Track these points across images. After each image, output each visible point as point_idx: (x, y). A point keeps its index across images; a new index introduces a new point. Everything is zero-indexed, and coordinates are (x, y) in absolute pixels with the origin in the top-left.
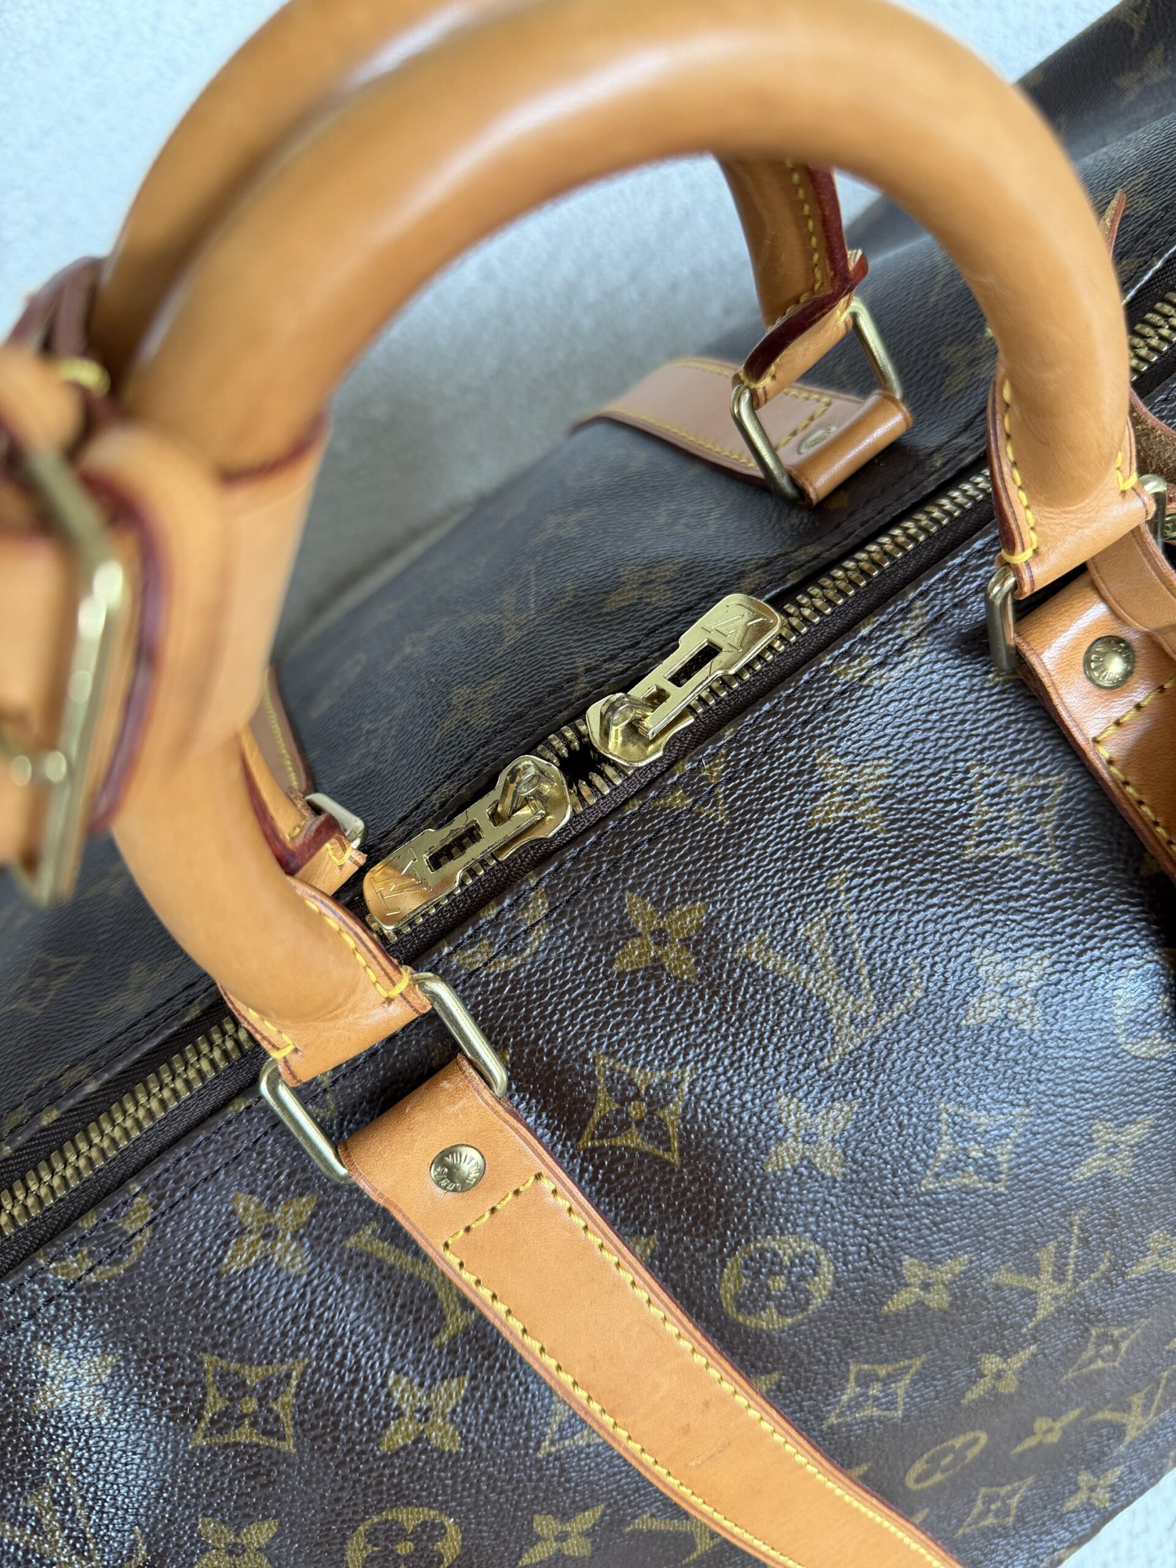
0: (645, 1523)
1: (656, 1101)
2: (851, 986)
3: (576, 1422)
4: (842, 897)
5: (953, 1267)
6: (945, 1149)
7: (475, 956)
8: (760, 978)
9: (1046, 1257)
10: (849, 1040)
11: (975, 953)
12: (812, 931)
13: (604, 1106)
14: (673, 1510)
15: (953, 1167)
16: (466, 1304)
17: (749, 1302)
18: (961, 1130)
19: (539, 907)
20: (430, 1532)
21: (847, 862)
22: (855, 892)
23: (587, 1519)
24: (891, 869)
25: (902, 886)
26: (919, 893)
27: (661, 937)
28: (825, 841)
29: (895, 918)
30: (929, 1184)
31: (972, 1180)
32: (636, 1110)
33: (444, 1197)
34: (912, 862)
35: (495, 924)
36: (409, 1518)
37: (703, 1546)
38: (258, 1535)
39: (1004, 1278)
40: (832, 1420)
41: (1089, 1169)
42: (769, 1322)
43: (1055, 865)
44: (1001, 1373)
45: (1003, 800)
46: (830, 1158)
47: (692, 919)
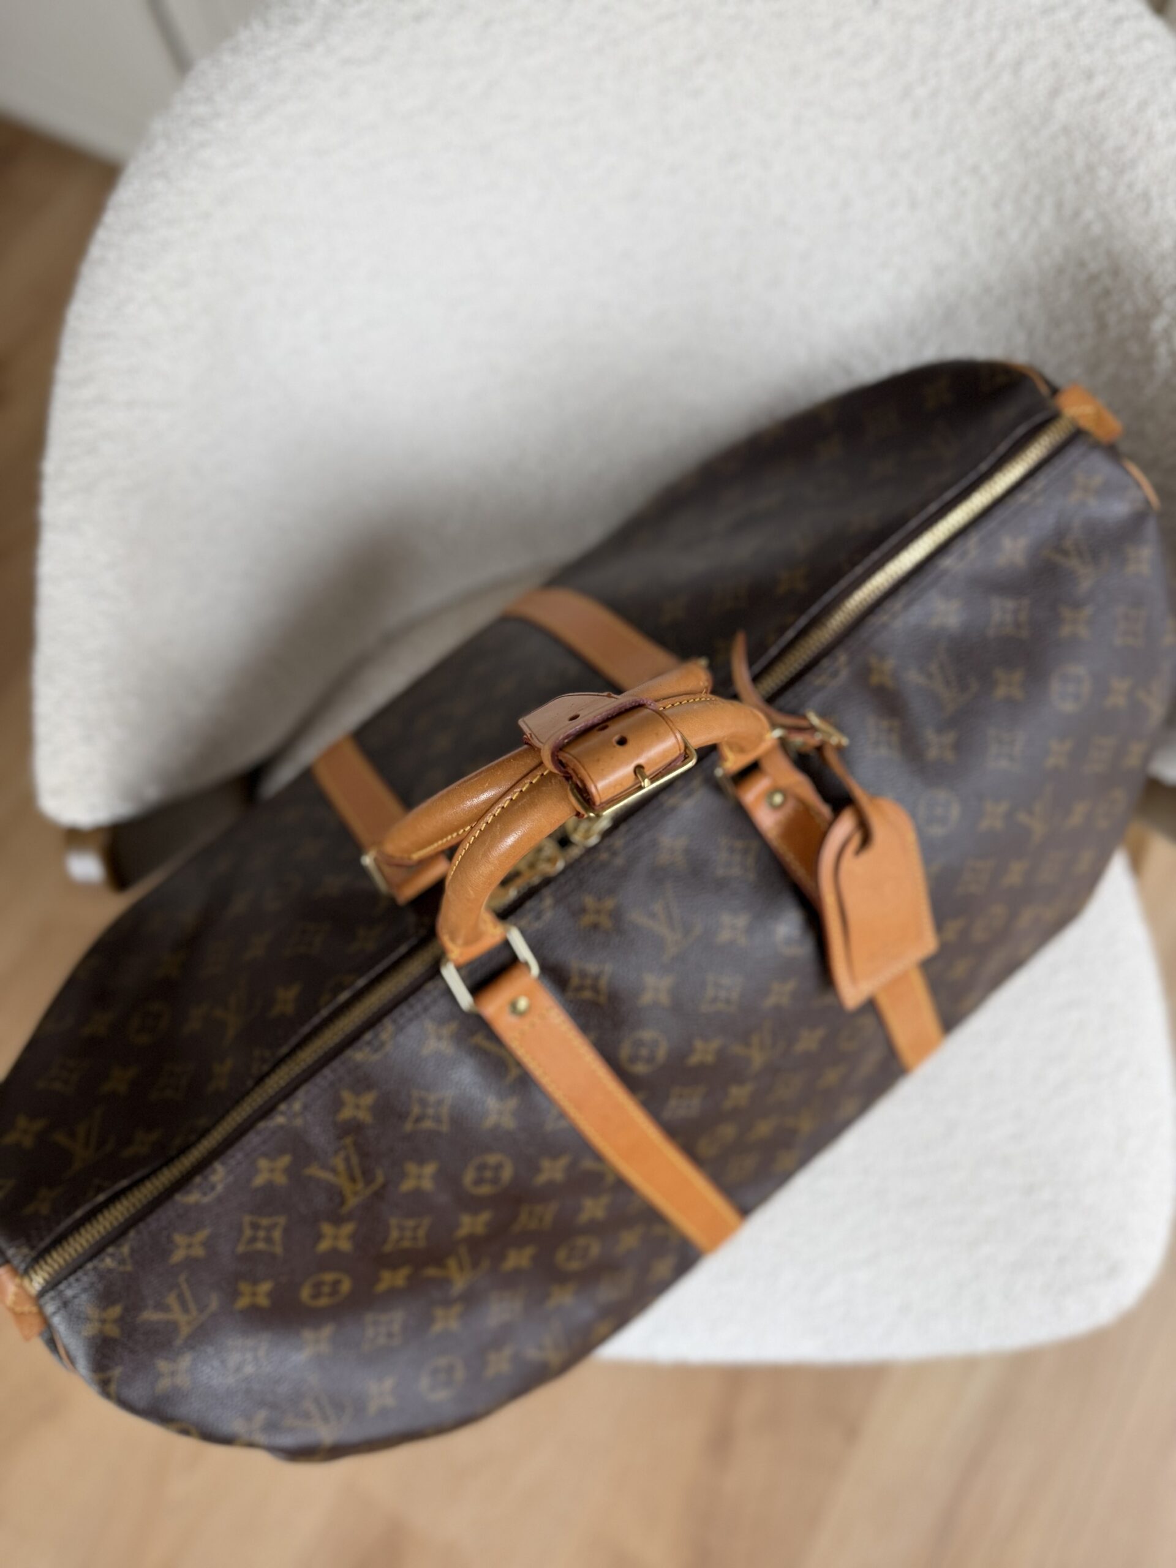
0: (588, 1164)
1: (597, 978)
2: (672, 928)
3: (562, 1115)
4: (667, 891)
5: (716, 1044)
6: (710, 993)
7: (526, 918)
8: (636, 927)
9: (755, 1039)
10: (671, 950)
12: (657, 907)
13: (575, 981)
14: (598, 1157)
15: (715, 1000)
16: (519, 1064)
17: (634, 1059)
18: (717, 986)
19: (549, 902)
20: (498, 1167)
21: (670, 877)
22: (672, 890)
23: (563, 1162)
25: (694, 890)
26: (699, 893)
27: (598, 912)
29: (687, 899)
30: (704, 1007)
31: (721, 1006)
32: (588, 982)
33: (512, 1020)
34: (695, 876)
35: (532, 908)
36: (492, 1159)
37: (610, 1179)
38: (430, 1169)
39: (737, 1049)
40: (667, 1115)
41: (770, 1001)
42: (640, 1069)
43: (752, 876)
44: (739, 1094)
45: (732, 850)
46: (664, 999)
47: (609, 903)
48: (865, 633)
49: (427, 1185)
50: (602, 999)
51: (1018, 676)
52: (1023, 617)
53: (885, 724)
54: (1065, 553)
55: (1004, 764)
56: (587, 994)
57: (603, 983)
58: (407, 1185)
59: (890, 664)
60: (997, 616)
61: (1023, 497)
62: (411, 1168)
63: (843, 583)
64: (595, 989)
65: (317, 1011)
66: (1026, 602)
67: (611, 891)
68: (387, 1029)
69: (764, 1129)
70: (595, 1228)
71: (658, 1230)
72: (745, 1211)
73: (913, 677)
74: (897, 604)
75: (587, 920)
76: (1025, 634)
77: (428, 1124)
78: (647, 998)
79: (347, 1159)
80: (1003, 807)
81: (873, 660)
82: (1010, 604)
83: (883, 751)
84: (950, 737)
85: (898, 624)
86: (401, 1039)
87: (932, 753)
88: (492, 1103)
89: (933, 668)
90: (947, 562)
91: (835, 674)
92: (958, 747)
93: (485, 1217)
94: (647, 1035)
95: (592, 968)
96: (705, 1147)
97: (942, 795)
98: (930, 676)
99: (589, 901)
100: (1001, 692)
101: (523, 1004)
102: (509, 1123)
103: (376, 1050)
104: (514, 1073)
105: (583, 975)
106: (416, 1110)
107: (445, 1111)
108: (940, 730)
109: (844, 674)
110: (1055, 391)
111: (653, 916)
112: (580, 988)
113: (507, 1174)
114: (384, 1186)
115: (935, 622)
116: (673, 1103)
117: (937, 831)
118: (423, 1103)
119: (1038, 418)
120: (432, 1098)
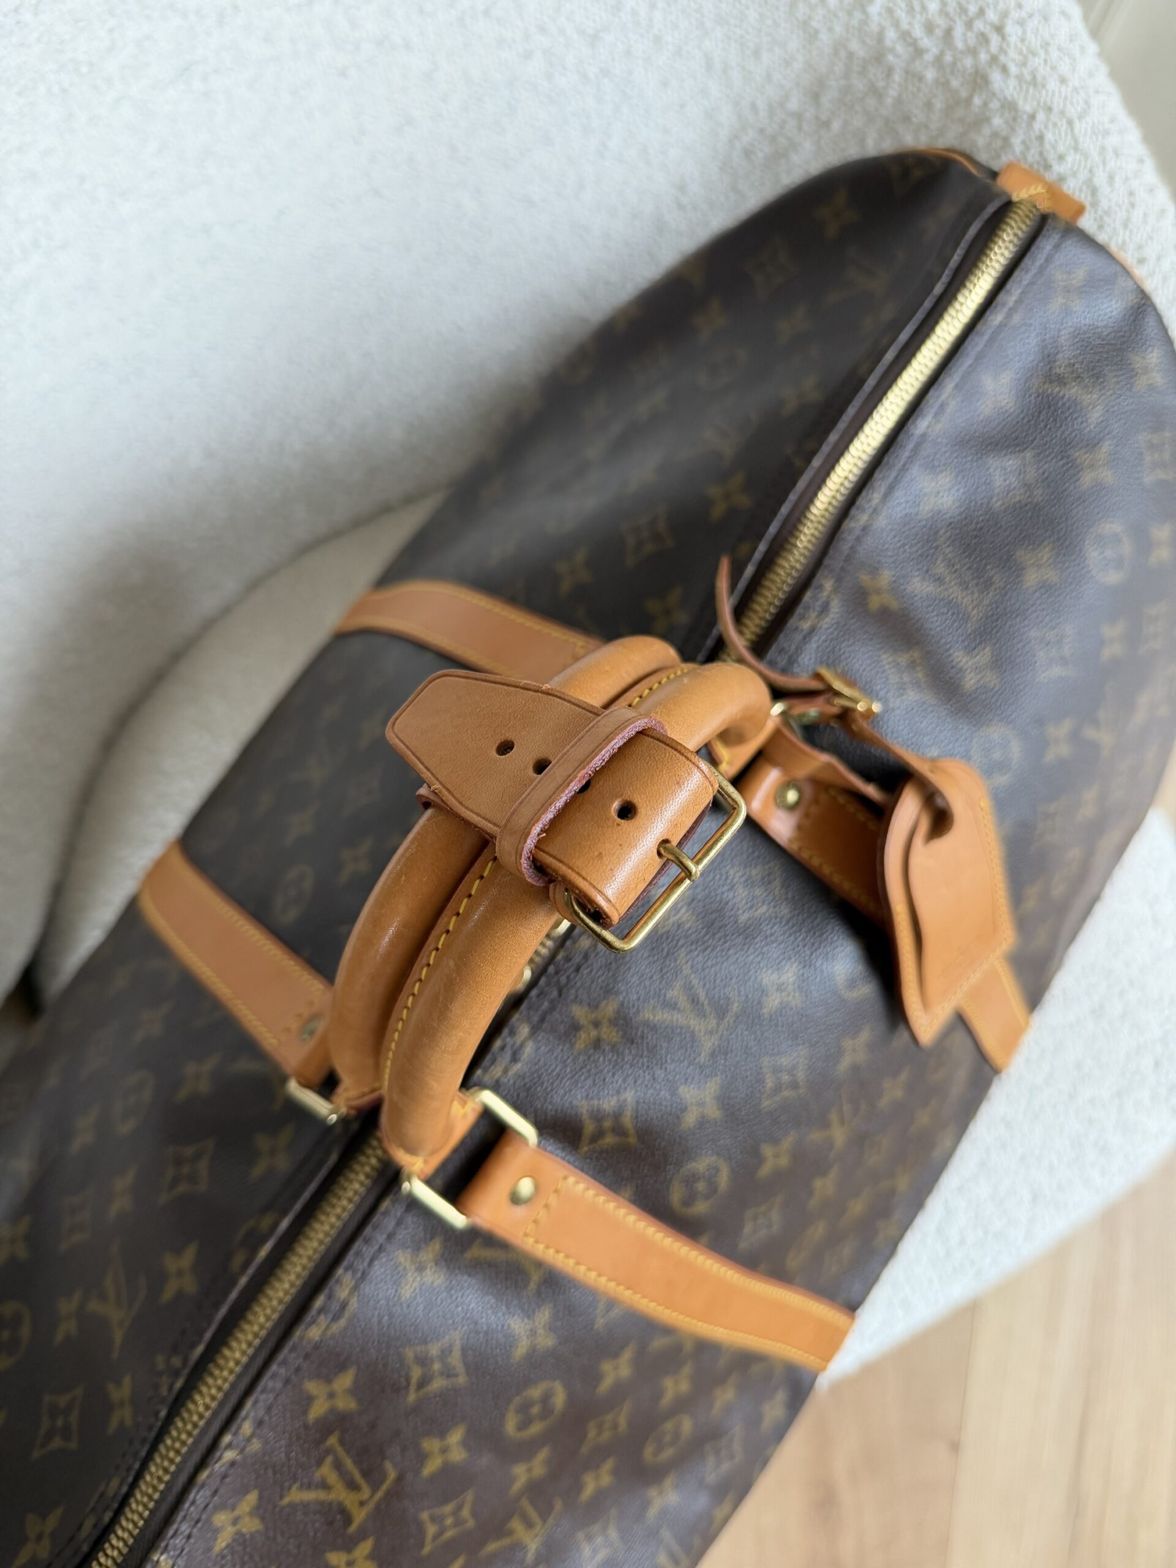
0: (658, 1343)
1: (617, 1116)
2: (701, 1014)
3: (612, 1303)
4: (684, 967)
5: (788, 1142)
6: (770, 1083)
7: (496, 1071)
8: (654, 1028)
9: (834, 1117)
10: (708, 1044)
11: (758, 973)
12: (675, 993)
13: (589, 1128)
15: (778, 1089)
16: (539, 1264)
17: (688, 1202)
18: (776, 1070)
19: (524, 1030)
20: (546, 1398)
21: (682, 946)
22: (690, 963)
23: (627, 1355)
24: (704, 943)
25: (713, 950)
26: (723, 950)
27: (596, 1024)
28: (667, 938)
29: (713, 970)
30: (766, 1104)
31: (786, 1093)
32: (607, 1124)
33: (516, 1213)
34: (714, 934)
35: (503, 1048)
36: (535, 1392)
37: (689, 1346)
38: (455, 1437)
39: (815, 1136)
40: (743, 1245)
41: (845, 1063)
42: (701, 1208)
43: (785, 910)
44: (825, 1186)
45: (749, 883)
46: (713, 1112)
47: (610, 1008)
48: (844, 545)
49: (457, 1455)
50: (633, 1140)
51: (1046, 553)
52: (1031, 474)
53: (903, 659)
54: (1061, 381)
55: (1057, 671)
56: (609, 1140)
57: (627, 1121)
58: (431, 1467)
59: (886, 576)
60: (998, 482)
61: (996, 318)
62: (430, 1445)
63: (801, 485)
64: (619, 1130)
65: (234, 1283)
66: (1029, 454)
67: (608, 991)
68: (344, 1282)
69: (857, 1207)
70: (682, 1405)
71: (756, 1369)
72: (852, 1307)
73: (919, 587)
74: (874, 496)
75: (583, 1039)
76: (1039, 495)
77: (437, 1384)
78: (690, 1119)
79: (338, 1466)
80: (1067, 726)
81: (864, 578)
82: (1011, 463)
83: (912, 696)
84: (985, 655)
85: (881, 522)
86: (367, 1289)
87: (970, 681)
88: (518, 1325)
89: (940, 569)
90: (921, 425)
91: (825, 609)
92: (998, 664)
93: (543, 1454)
94: (701, 1164)
95: (608, 1104)
96: (794, 1261)
97: (996, 732)
98: (939, 580)
99: (579, 1012)
100: (1031, 578)
101: (526, 1187)
102: (547, 1341)
103: (336, 1318)
104: (535, 1277)
105: (598, 1117)
106: (416, 1373)
107: (456, 1360)
108: (970, 650)
109: (836, 607)
110: (994, 175)
111: (673, 1006)
112: (599, 1134)
113: (559, 1399)
114: (400, 1479)
115: (926, 508)
116: (748, 1228)
117: (1003, 780)
118: (423, 1361)
119: (990, 209)
120: (434, 1350)
